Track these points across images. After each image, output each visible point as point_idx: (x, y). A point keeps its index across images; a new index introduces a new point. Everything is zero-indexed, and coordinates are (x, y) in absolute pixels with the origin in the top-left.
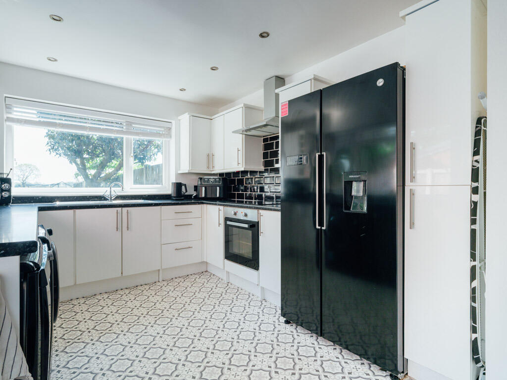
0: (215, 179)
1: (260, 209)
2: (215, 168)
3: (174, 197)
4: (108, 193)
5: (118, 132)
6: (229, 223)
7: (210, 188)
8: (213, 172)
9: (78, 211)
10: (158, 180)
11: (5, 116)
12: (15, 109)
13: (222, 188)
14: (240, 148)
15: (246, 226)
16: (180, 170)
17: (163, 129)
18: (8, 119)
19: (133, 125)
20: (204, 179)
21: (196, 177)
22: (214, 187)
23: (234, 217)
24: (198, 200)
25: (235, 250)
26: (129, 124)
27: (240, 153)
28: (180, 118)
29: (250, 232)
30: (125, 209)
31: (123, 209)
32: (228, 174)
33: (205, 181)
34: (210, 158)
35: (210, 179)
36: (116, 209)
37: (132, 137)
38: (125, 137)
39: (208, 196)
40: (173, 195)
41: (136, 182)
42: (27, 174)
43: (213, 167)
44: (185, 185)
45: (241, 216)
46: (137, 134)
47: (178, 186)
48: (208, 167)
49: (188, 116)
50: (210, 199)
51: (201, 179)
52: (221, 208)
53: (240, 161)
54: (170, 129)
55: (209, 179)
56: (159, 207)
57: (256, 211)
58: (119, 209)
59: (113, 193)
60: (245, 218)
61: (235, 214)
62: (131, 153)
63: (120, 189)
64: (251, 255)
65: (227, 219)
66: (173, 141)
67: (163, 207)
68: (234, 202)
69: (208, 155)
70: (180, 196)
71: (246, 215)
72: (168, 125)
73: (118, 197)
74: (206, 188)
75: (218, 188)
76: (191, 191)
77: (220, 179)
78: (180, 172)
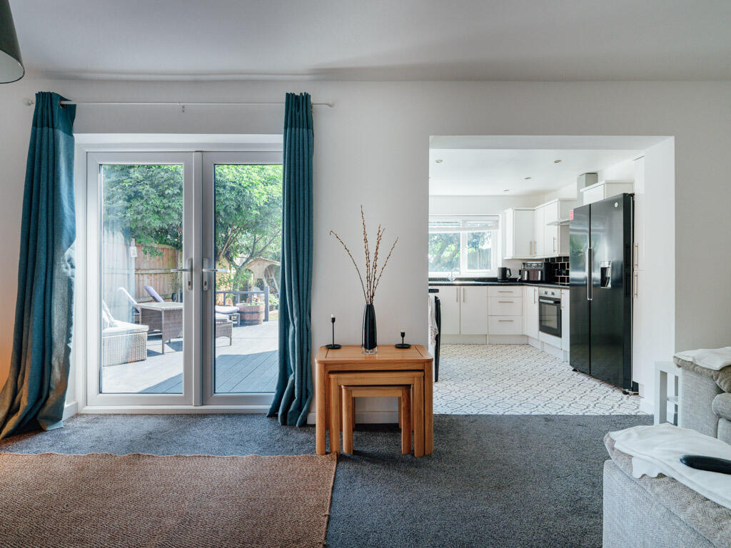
0: (538, 264)
1: (562, 288)
2: (537, 255)
3: (500, 280)
4: (450, 276)
5: (456, 229)
6: (541, 300)
8: (535, 258)
10: (487, 266)
13: (544, 272)
14: (556, 237)
15: (552, 302)
17: (492, 223)
19: (468, 222)
20: (527, 264)
21: (521, 262)
22: (535, 271)
23: (546, 296)
24: (521, 282)
25: (548, 324)
26: (465, 222)
27: (556, 241)
28: (506, 211)
29: (556, 307)
30: (462, 287)
33: (527, 266)
34: (533, 245)
35: (533, 264)
36: (456, 287)
37: (467, 232)
38: (461, 232)
39: (531, 279)
40: (499, 278)
41: (470, 267)
43: (536, 253)
44: (510, 270)
45: (549, 295)
46: (470, 229)
47: (504, 270)
48: (531, 253)
49: (512, 211)
50: (530, 282)
51: (524, 264)
52: (537, 288)
53: (556, 248)
54: (497, 221)
55: (531, 264)
56: (486, 287)
57: (559, 290)
58: (458, 287)
59: (453, 276)
60: (552, 296)
61: (546, 293)
62: (466, 243)
63: (458, 273)
64: (556, 327)
65: (540, 297)
66: (500, 231)
67: (489, 286)
68: (557, 284)
69: (531, 243)
70: (505, 279)
71: (553, 294)
72: (496, 218)
73: (457, 279)
74: (528, 272)
75: (540, 272)
76: (515, 275)
77: (542, 264)
78: (506, 258)
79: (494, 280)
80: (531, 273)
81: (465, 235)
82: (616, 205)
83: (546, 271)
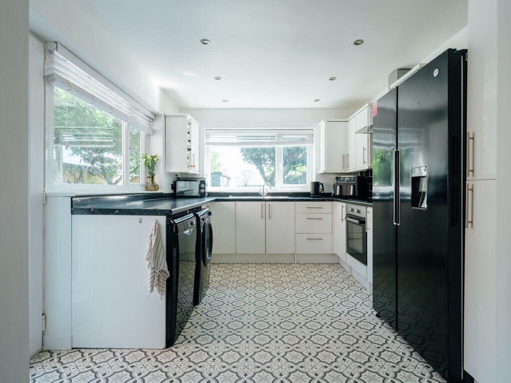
0: (350, 178)
1: (368, 206)
2: (350, 168)
3: (312, 195)
4: (262, 191)
5: (271, 143)
6: (348, 219)
7: (345, 187)
8: (348, 172)
9: (238, 203)
11: (206, 141)
12: (212, 136)
13: (356, 186)
14: (366, 147)
15: (357, 221)
16: (320, 170)
17: (307, 136)
18: (208, 143)
19: (283, 136)
20: (340, 178)
21: (334, 177)
22: (348, 185)
23: (352, 214)
26: (280, 135)
27: (366, 151)
28: (319, 125)
29: (361, 228)
30: (267, 203)
31: (267, 202)
32: (362, 172)
33: (340, 180)
34: (345, 158)
35: (346, 178)
36: (261, 202)
37: (282, 146)
38: (276, 146)
39: (344, 194)
40: (311, 193)
41: (285, 182)
42: (247, 178)
43: (348, 166)
44: (322, 184)
45: (355, 213)
46: (285, 143)
47: (316, 185)
48: (344, 167)
49: (324, 123)
50: (342, 197)
51: (337, 178)
52: (344, 204)
53: (366, 160)
54: (313, 135)
55: (344, 178)
56: (294, 202)
57: (365, 208)
58: (264, 203)
59: (265, 191)
60: (358, 215)
61: (352, 210)
62: (281, 159)
65: (347, 215)
66: (314, 146)
67: (297, 202)
69: (344, 156)
70: (318, 194)
71: (359, 212)
72: (311, 132)
73: (269, 194)
74: (341, 187)
75: (352, 186)
76: (328, 190)
77: (355, 178)
78: (319, 172)
79: (306, 194)
80: (344, 188)
81: (280, 149)
82: (436, 73)
83: (359, 186)
